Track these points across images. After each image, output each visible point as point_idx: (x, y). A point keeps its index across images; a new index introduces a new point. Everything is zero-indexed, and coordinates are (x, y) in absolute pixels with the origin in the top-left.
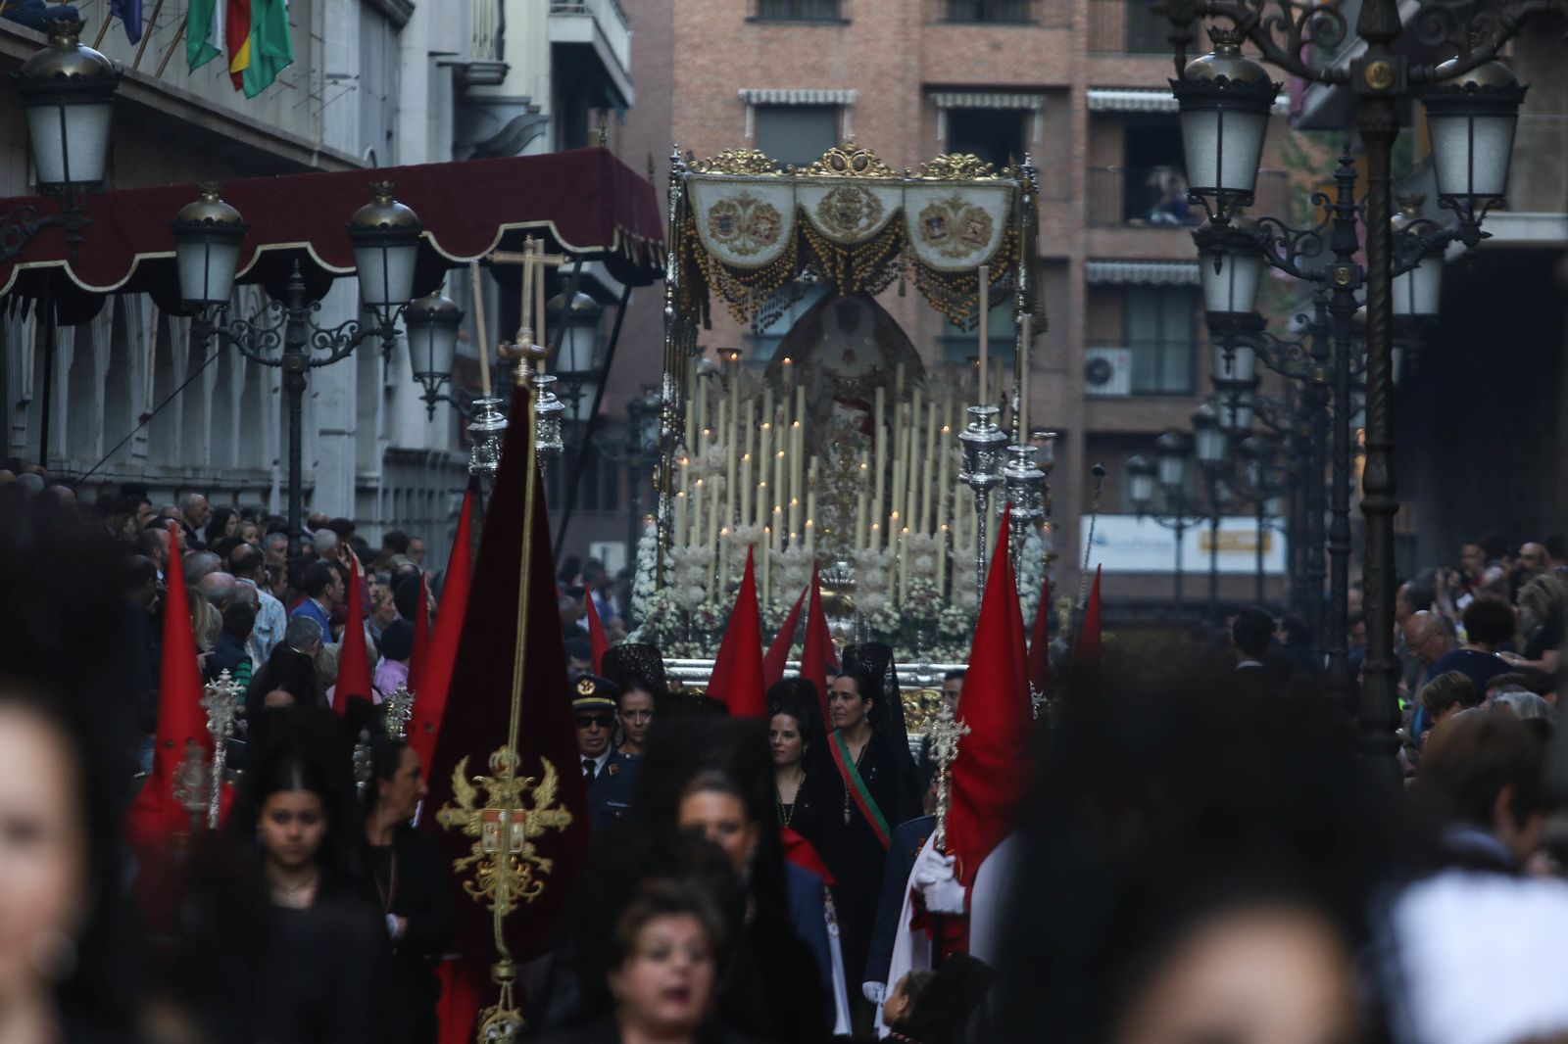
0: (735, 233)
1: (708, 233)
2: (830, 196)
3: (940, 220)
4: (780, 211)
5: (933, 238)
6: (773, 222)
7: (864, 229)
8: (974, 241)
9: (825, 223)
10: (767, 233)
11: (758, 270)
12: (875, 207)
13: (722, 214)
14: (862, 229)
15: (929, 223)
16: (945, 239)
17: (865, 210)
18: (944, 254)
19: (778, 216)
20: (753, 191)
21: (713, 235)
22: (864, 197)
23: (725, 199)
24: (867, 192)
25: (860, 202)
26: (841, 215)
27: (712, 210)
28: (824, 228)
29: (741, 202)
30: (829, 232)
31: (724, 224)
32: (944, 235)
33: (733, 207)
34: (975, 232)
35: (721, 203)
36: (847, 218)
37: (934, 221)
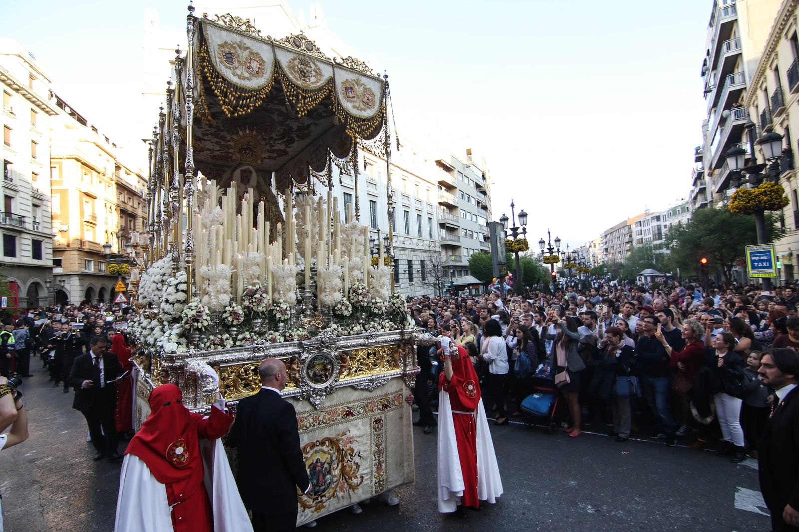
0: (236, 64)
1: (218, 60)
2: (294, 59)
3: (351, 89)
4: (265, 59)
5: (348, 97)
6: (260, 65)
7: (313, 82)
8: (367, 104)
9: (292, 74)
10: (257, 70)
11: (252, 91)
12: (318, 73)
13: (227, 50)
14: (312, 83)
15: (346, 88)
16: (354, 99)
17: (313, 73)
18: (354, 107)
19: (264, 62)
20: (248, 43)
21: (221, 62)
22: (313, 67)
23: (229, 42)
24: (314, 64)
25: (311, 68)
26: (301, 72)
27: (221, 46)
28: (291, 77)
29: (239, 46)
30: (294, 80)
31: (229, 58)
32: (354, 97)
33: (235, 48)
34: (368, 99)
35: (226, 43)
36: (304, 74)
37: (348, 89)
